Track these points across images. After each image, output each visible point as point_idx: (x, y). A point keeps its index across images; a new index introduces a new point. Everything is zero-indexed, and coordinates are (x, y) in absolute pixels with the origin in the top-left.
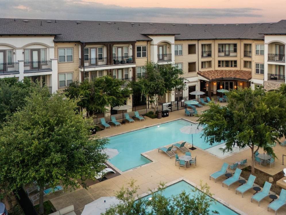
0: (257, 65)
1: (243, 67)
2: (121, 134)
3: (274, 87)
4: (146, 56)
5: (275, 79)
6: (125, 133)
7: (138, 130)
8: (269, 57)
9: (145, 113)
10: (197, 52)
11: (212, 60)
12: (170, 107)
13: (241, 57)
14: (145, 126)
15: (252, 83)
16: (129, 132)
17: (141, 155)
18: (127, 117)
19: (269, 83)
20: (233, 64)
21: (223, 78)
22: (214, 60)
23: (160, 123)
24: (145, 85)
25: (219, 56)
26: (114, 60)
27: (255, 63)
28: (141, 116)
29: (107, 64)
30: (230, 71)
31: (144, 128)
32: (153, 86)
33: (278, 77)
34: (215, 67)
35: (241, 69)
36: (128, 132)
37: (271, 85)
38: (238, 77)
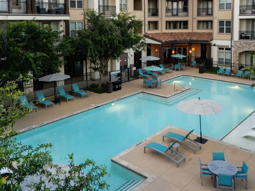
0: (221, 23)
1: (196, 29)
2: (58, 120)
3: (249, 47)
4: (82, 8)
5: (247, 38)
6: (65, 118)
7: (84, 112)
8: (240, 11)
9: (86, 86)
10: (143, 9)
11: (159, 20)
12: (119, 77)
13: (193, 16)
14: (94, 106)
15: (214, 45)
16: (71, 116)
17: (112, 161)
18: (62, 93)
19: (242, 43)
20: (182, 26)
21: (176, 41)
22: (161, 20)
23: (115, 100)
24: (92, 41)
25: (166, 16)
26: (38, 7)
27: (218, 20)
28: (82, 90)
29: (27, 13)
30: (182, 34)
31: (93, 108)
32: (105, 42)
33: (250, 35)
34: (162, 28)
35: (193, 31)
36: (69, 116)
37: (244, 46)
38: (194, 38)
